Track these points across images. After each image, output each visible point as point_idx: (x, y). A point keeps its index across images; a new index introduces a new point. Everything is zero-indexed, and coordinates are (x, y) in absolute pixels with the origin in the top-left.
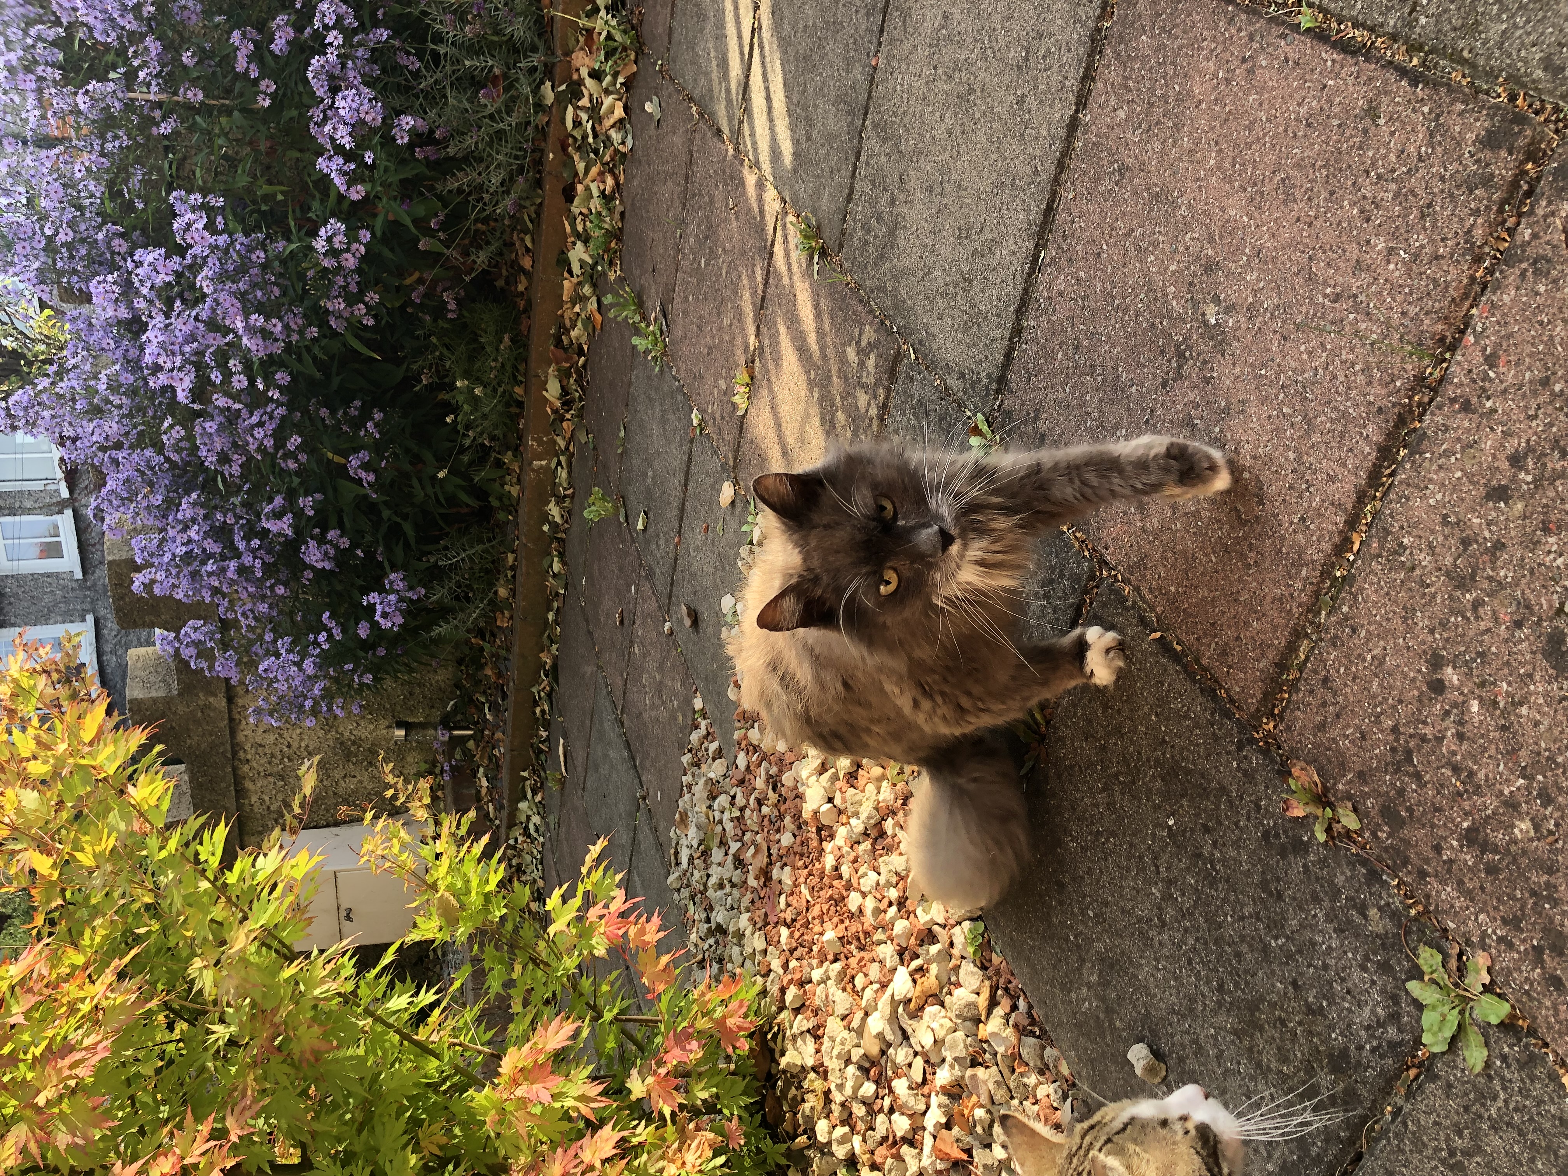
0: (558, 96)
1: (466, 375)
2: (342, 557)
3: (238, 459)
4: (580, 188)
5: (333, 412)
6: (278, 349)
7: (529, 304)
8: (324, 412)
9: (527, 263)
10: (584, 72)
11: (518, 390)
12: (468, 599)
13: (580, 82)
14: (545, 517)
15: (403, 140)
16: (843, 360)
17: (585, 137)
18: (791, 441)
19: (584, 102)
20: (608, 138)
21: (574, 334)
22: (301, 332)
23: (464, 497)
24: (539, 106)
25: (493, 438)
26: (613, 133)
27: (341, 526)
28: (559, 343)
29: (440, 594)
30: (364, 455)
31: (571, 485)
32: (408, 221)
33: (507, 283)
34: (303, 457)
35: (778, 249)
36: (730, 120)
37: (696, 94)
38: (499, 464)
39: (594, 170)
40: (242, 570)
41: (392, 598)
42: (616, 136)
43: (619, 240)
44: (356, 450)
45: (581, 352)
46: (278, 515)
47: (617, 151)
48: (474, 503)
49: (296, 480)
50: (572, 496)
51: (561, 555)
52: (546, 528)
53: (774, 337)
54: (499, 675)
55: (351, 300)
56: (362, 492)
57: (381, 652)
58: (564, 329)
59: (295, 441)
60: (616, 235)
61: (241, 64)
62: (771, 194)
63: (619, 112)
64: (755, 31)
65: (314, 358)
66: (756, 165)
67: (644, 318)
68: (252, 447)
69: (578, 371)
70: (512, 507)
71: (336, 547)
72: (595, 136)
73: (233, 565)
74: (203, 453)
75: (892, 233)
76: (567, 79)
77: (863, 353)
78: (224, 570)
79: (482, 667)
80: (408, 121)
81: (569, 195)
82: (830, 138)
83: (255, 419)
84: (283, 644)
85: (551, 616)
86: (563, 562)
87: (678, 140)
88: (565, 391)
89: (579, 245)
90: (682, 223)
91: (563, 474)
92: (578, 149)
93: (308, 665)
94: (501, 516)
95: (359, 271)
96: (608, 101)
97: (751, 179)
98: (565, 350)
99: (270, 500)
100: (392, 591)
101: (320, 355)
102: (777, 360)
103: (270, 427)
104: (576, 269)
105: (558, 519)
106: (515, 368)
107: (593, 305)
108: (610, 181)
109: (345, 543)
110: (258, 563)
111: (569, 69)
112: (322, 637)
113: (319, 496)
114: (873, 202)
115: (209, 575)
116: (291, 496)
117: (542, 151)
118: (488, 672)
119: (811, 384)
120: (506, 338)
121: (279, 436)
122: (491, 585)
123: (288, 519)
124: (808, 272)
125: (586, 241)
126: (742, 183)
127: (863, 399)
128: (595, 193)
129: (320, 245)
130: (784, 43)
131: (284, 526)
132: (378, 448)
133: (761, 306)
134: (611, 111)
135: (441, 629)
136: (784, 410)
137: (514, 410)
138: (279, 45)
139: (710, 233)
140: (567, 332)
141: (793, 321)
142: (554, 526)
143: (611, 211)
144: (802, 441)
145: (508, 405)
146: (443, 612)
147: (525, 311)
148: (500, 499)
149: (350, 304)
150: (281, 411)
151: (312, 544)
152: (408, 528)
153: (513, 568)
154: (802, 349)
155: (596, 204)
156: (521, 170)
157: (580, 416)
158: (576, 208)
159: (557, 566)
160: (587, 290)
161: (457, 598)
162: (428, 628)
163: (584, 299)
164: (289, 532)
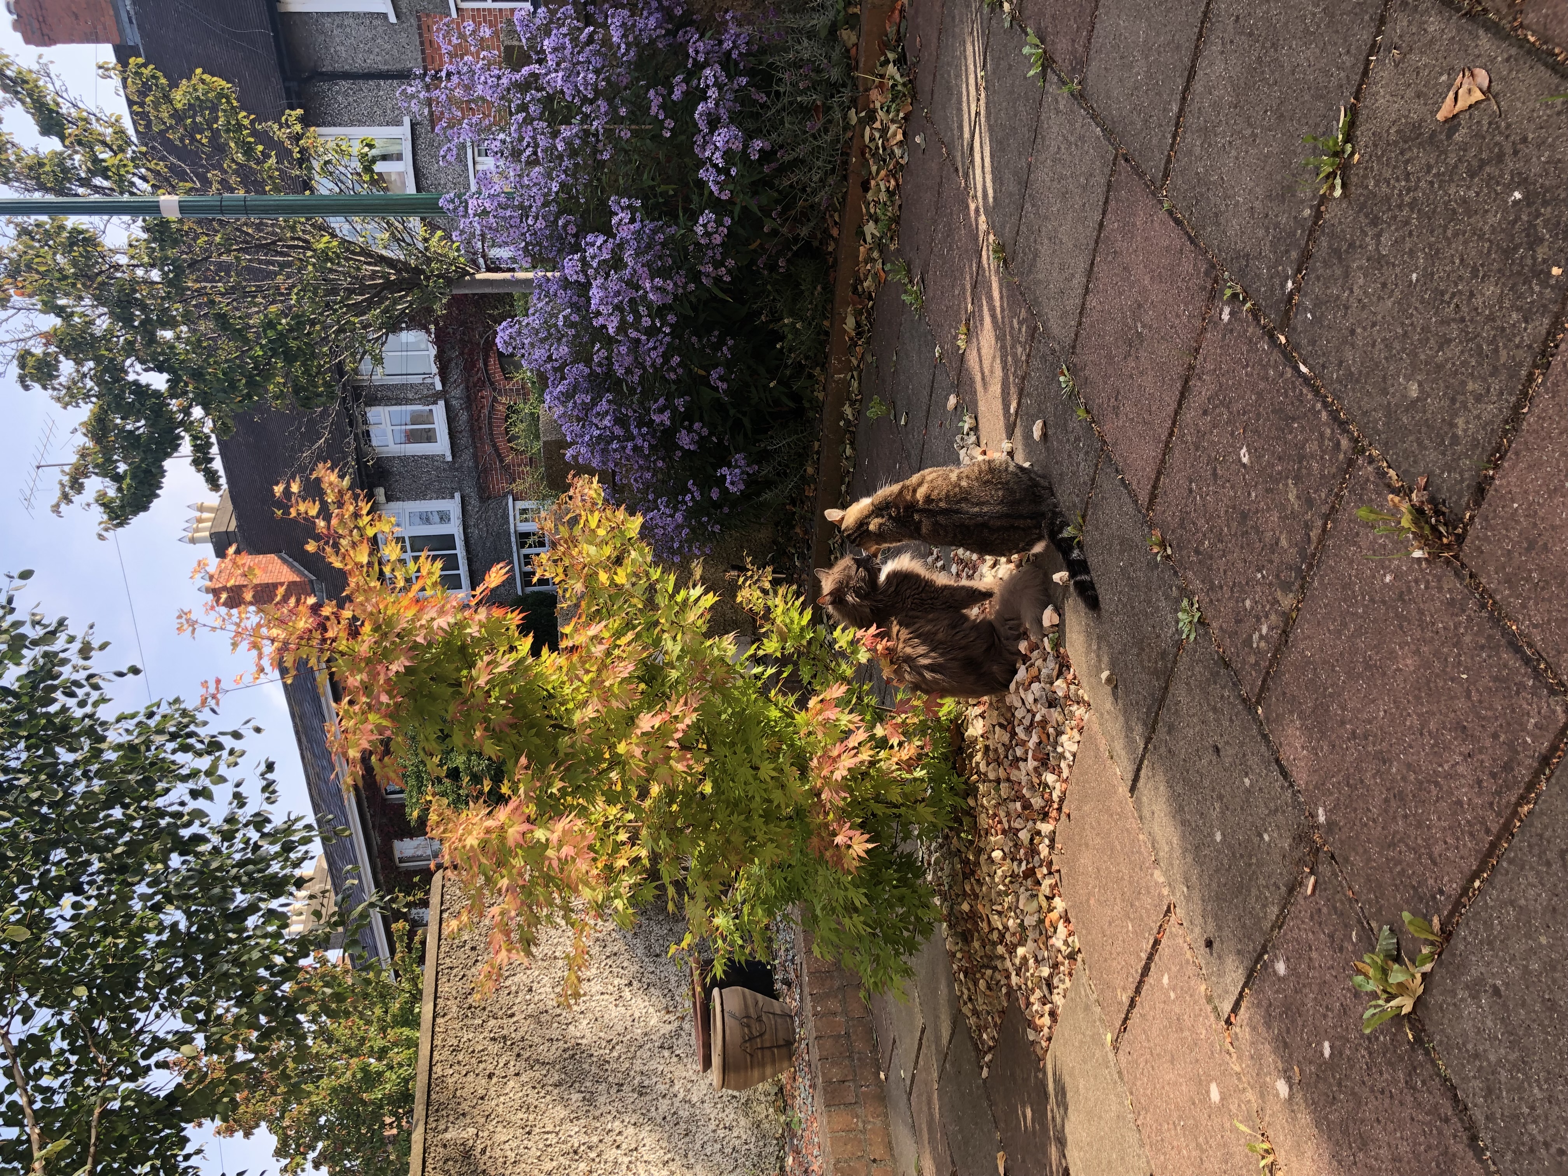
0: (860, 120)
1: (792, 314)
2: (702, 441)
3: (638, 372)
4: (873, 183)
5: (700, 340)
6: (669, 300)
7: (836, 260)
8: (694, 339)
9: (835, 232)
10: (878, 105)
11: (826, 323)
12: (785, 474)
13: (875, 111)
14: (842, 416)
15: (755, 157)
16: (1012, 327)
17: (877, 148)
18: (986, 371)
19: (877, 125)
20: (893, 152)
21: (865, 284)
22: (684, 288)
23: (785, 400)
24: (847, 127)
25: (807, 358)
26: (896, 149)
27: (701, 420)
28: (855, 291)
29: (767, 470)
30: (721, 370)
31: (860, 392)
32: (756, 209)
33: (821, 243)
34: (680, 371)
35: (984, 253)
36: (963, 164)
37: (946, 140)
38: (811, 376)
39: (883, 173)
40: (635, 448)
41: (737, 471)
42: (898, 152)
43: (898, 223)
44: (715, 366)
45: (870, 298)
46: (661, 411)
47: (897, 162)
48: (791, 404)
49: (674, 387)
50: (861, 401)
51: (852, 443)
52: (842, 423)
53: (981, 306)
54: (806, 532)
55: (717, 265)
56: (717, 395)
57: (726, 510)
58: (860, 281)
59: (676, 359)
60: (896, 220)
61: (654, 110)
62: (982, 218)
63: (900, 137)
64: (977, 114)
65: (691, 303)
66: (975, 197)
67: (911, 281)
68: (648, 364)
69: (867, 311)
70: (818, 407)
71: (699, 434)
72: (884, 149)
73: (630, 445)
74: (616, 366)
75: (1034, 259)
76: (866, 107)
77: (1020, 323)
78: (624, 448)
79: (793, 527)
80: (758, 144)
81: (866, 187)
82: (1011, 195)
83: (651, 344)
84: (662, 501)
85: (843, 488)
86: (853, 449)
87: (934, 166)
88: (858, 325)
89: (871, 223)
90: (935, 222)
91: (855, 384)
92: (873, 155)
93: (679, 517)
94: (811, 414)
95: (722, 244)
96: (893, 127)
97: (972, 206)
98: (860, 296)
99: (656, 401)
100: (736, 467)
101: (694, 300)
102: (982, 320)
103: (661, 350)
104: (869, 238)
105: (850, 417)
106: (824, 307)
107: (879, 265)
108: (893, 182)
109: (705, 432)
110: (646, 445)
111: (868, 101)
112: (688, 497)
113: (687, 398)
114: (1027, 239)
115: (615, 451)
116: (669, 397)
117: (848, 154)
118: (798, 530)
119: (997, 338)
120: (819, 288)
121: (667, 358)
122: (802, 465)
123: (667, 414)
124: (997, 272)
125: (876, 221)
126: (967, 207)
127: (1020, 350)
128: (883, 189)
129: (699, 230)
130: (991, 129)
131: (665, 418)
132: (729, 365)
133: (974, 287)
134: (895, 134)
135: (767, 496)
136: (984, 351)
137: (822, 337)
138: (677, 95)
139: (950, 233)
140: (862, 283)
141: (990, 298)
142: (848, 422)
143: (893, 204)
144: (992, 372)
145: (818, 334)
146: (768, 484)
147: (833, 266)
148: (810, 401)
149: (716, 268)
150: (668, 339)
151: (684, 432)
152: (746, 421)
153: (818, 453)
154: (993, 316)
155: (883, 197)
156: (833, 170)
157: (868, 342)
158: (870, 196)
159: (848, 451)
160: (875, 255)
161: (778, 474)
162: (758, 495)
163: (873, 260)
164: (668, 423)
